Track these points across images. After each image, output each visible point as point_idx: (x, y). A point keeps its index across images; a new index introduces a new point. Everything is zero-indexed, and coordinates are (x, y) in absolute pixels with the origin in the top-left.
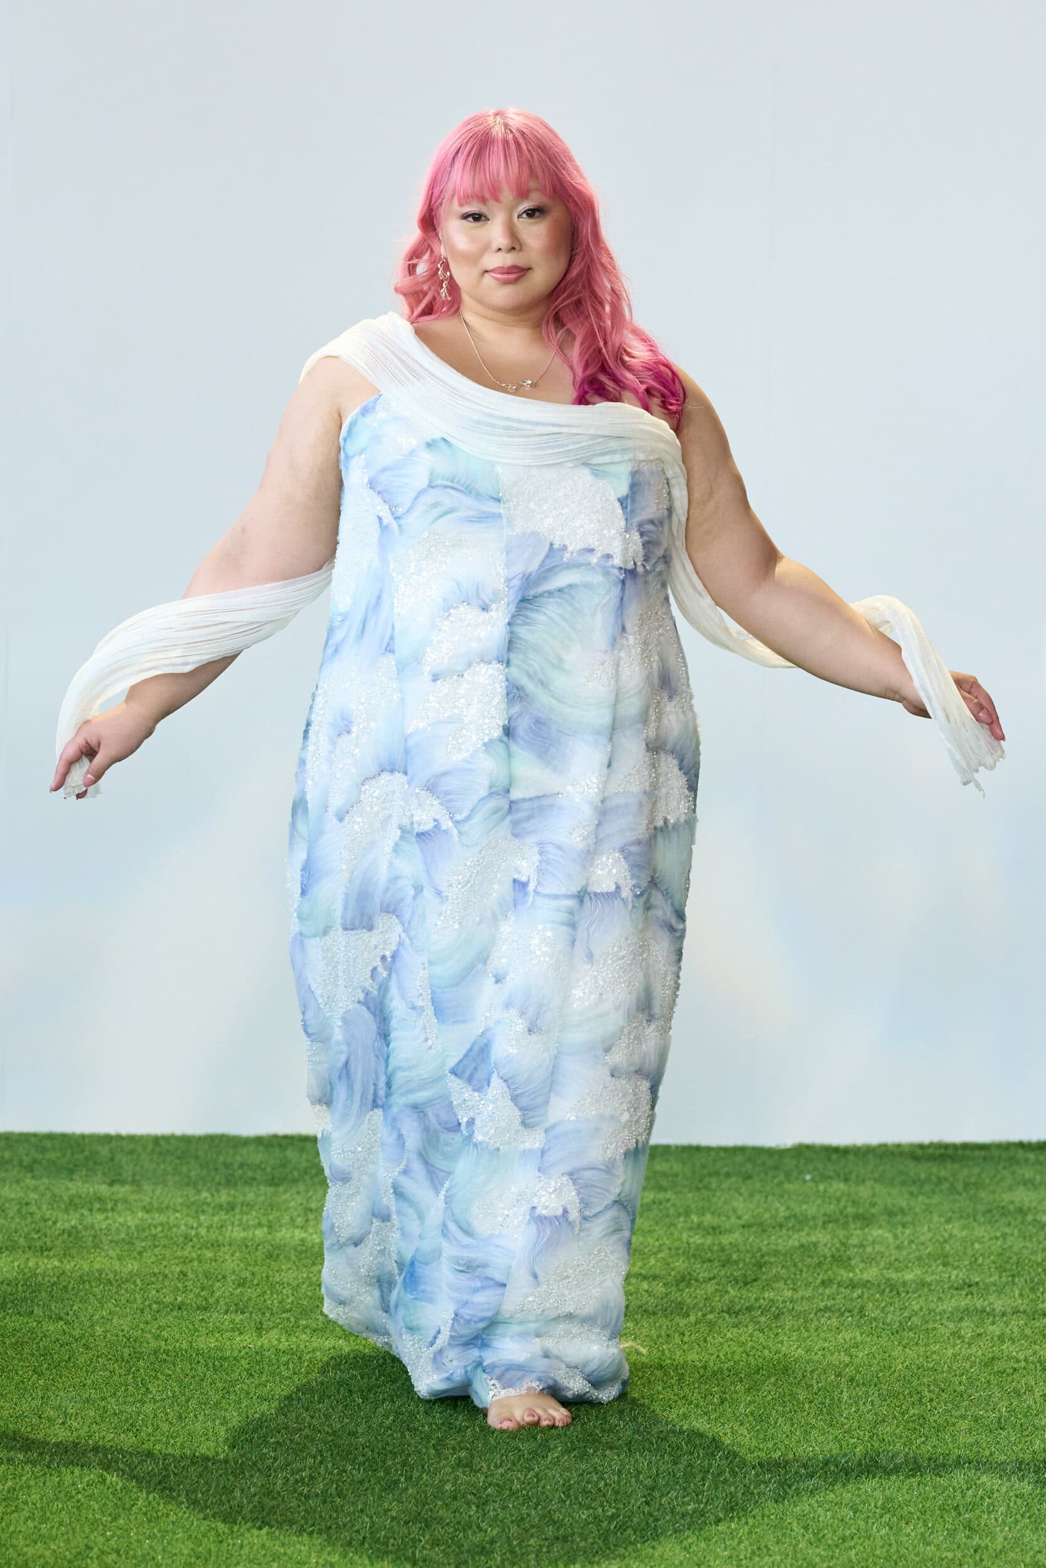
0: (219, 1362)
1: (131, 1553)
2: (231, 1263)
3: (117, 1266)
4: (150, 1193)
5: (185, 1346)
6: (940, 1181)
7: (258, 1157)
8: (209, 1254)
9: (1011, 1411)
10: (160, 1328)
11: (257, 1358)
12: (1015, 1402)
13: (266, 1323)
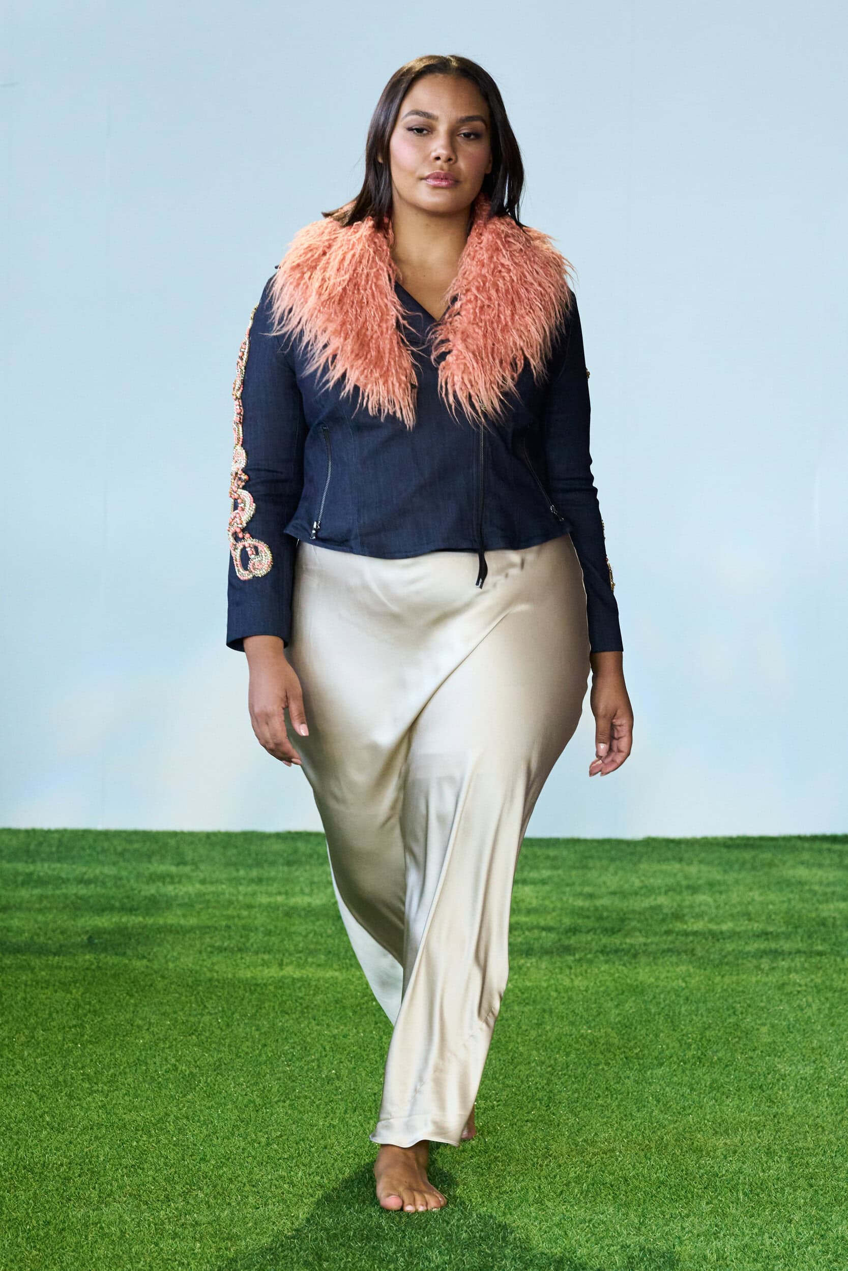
0: (253, 986)
1: (196, 1118)
2: (261, 919)
3: (183, 922)
4: (204, 871)
5: (230, 976)
6: (745, 862)
7: (278, 846)
8: (245, 913)
9: (797, 1020)
10: (213, 964)
11: (280, 984)
12: (799, 1014)
13: (285, 960)
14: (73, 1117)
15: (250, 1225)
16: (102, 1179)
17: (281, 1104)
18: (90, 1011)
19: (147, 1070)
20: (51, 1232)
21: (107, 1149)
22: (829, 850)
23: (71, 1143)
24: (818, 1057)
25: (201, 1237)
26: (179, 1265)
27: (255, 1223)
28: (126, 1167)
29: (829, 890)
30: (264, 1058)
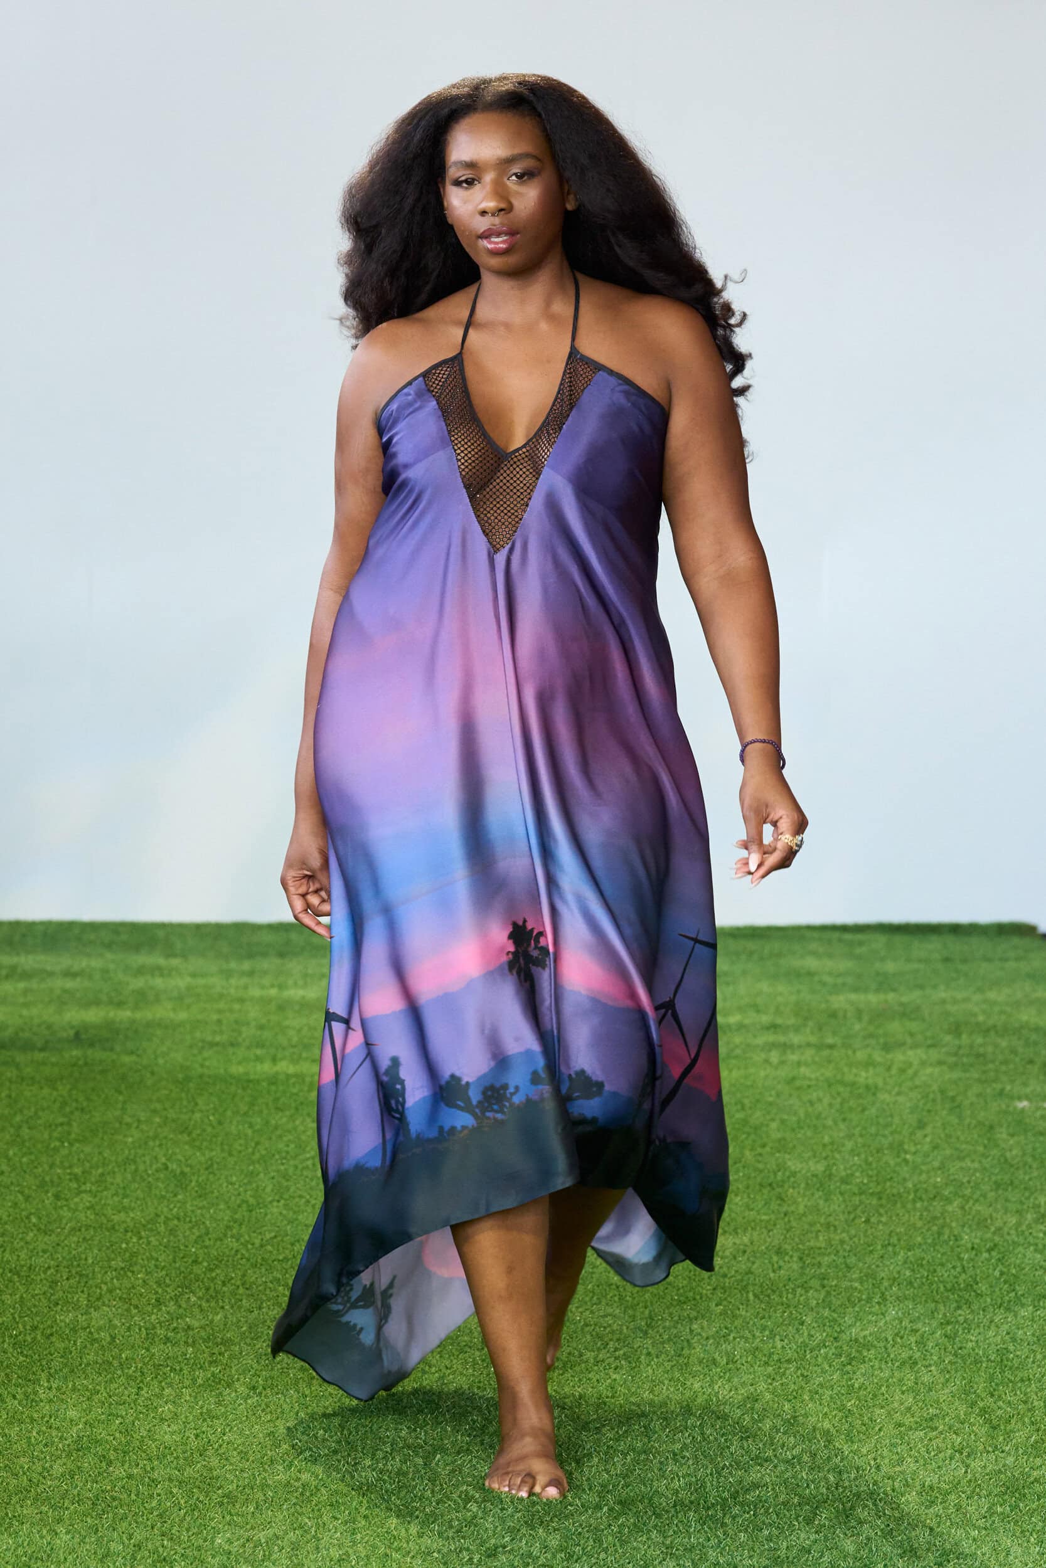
0: (246, 1082)
1: (188, 1219)
2: (253, 1013)
3: (172, 1015)
4: (196, 963)
5: (222, 1071)
6: (751, 953)
7: (267, 938)
8: (237, 1006)
9: (807, 1115)
10: (205, 1059)
11: (273, 1080)
12: (810, 1109)
13: (279, 1056)
14: (60, 1218)
15: (244, 1329)
16: (91, 1282)
17: (275, 1204)
18: (77, 1109)
19: (136, 1170)
20: (39, 1337)
21: (96, 1251)
22: (840, 940)
23: (58, 1245)
24: (830, 1153)
25: (194, 1342)
26: (171, 1371)
27: (250, 1328)
28: (116, 1270)
29: (840, 981)
30: (257, 1156)
